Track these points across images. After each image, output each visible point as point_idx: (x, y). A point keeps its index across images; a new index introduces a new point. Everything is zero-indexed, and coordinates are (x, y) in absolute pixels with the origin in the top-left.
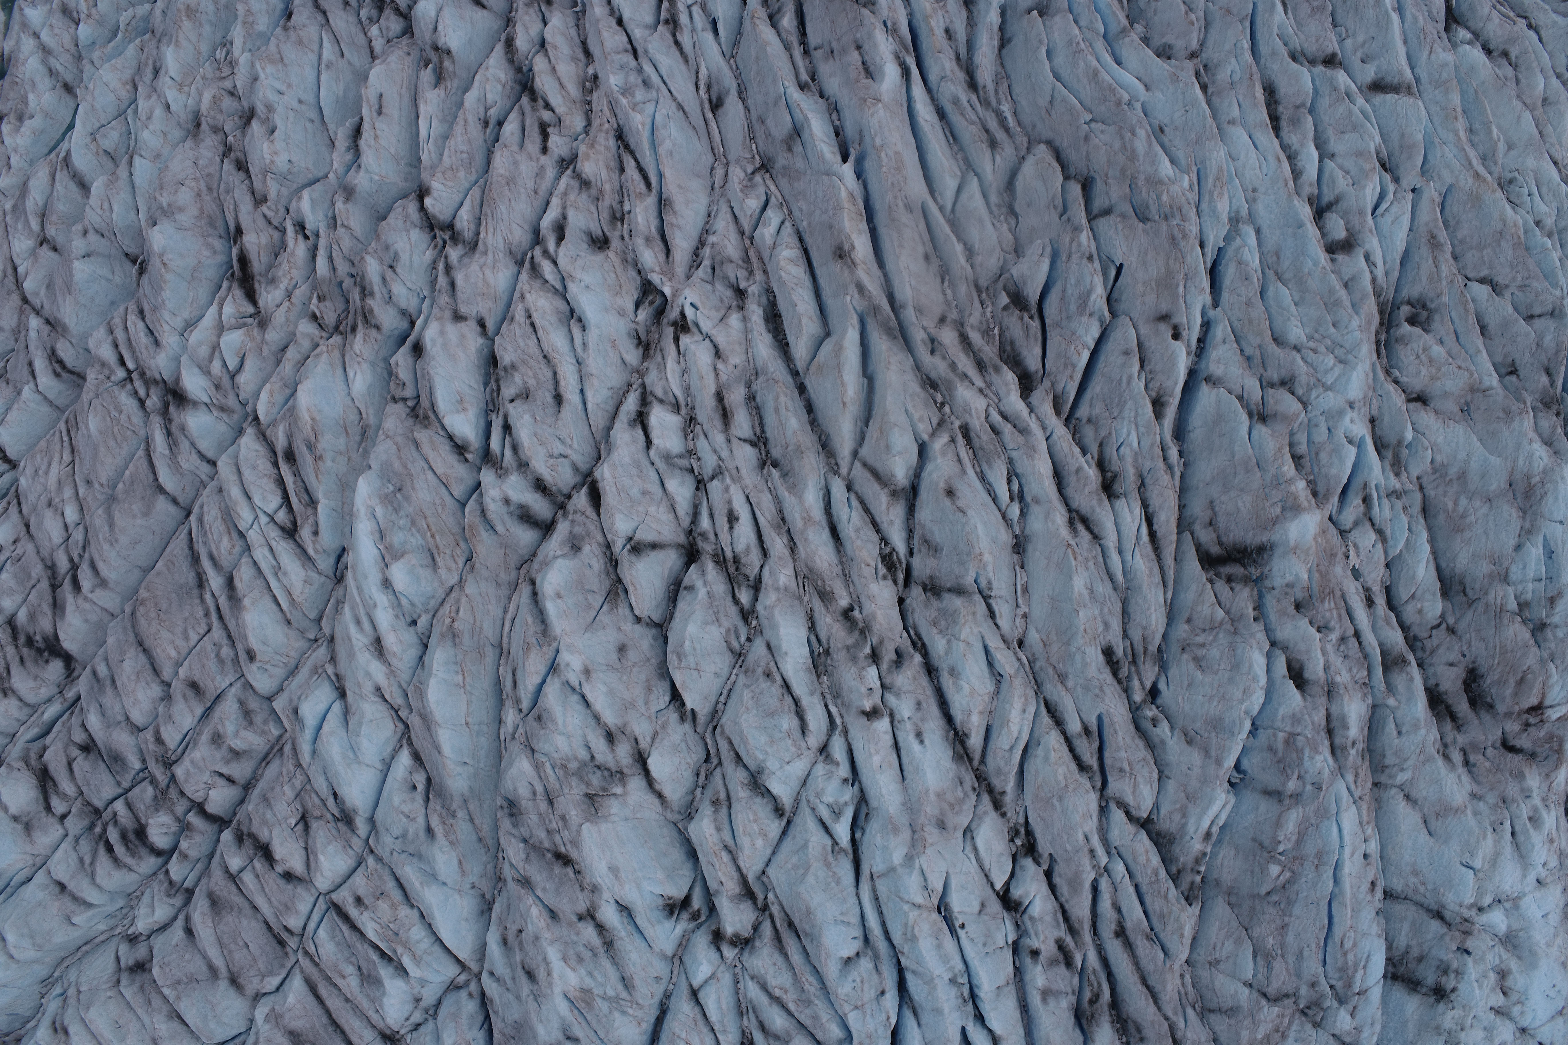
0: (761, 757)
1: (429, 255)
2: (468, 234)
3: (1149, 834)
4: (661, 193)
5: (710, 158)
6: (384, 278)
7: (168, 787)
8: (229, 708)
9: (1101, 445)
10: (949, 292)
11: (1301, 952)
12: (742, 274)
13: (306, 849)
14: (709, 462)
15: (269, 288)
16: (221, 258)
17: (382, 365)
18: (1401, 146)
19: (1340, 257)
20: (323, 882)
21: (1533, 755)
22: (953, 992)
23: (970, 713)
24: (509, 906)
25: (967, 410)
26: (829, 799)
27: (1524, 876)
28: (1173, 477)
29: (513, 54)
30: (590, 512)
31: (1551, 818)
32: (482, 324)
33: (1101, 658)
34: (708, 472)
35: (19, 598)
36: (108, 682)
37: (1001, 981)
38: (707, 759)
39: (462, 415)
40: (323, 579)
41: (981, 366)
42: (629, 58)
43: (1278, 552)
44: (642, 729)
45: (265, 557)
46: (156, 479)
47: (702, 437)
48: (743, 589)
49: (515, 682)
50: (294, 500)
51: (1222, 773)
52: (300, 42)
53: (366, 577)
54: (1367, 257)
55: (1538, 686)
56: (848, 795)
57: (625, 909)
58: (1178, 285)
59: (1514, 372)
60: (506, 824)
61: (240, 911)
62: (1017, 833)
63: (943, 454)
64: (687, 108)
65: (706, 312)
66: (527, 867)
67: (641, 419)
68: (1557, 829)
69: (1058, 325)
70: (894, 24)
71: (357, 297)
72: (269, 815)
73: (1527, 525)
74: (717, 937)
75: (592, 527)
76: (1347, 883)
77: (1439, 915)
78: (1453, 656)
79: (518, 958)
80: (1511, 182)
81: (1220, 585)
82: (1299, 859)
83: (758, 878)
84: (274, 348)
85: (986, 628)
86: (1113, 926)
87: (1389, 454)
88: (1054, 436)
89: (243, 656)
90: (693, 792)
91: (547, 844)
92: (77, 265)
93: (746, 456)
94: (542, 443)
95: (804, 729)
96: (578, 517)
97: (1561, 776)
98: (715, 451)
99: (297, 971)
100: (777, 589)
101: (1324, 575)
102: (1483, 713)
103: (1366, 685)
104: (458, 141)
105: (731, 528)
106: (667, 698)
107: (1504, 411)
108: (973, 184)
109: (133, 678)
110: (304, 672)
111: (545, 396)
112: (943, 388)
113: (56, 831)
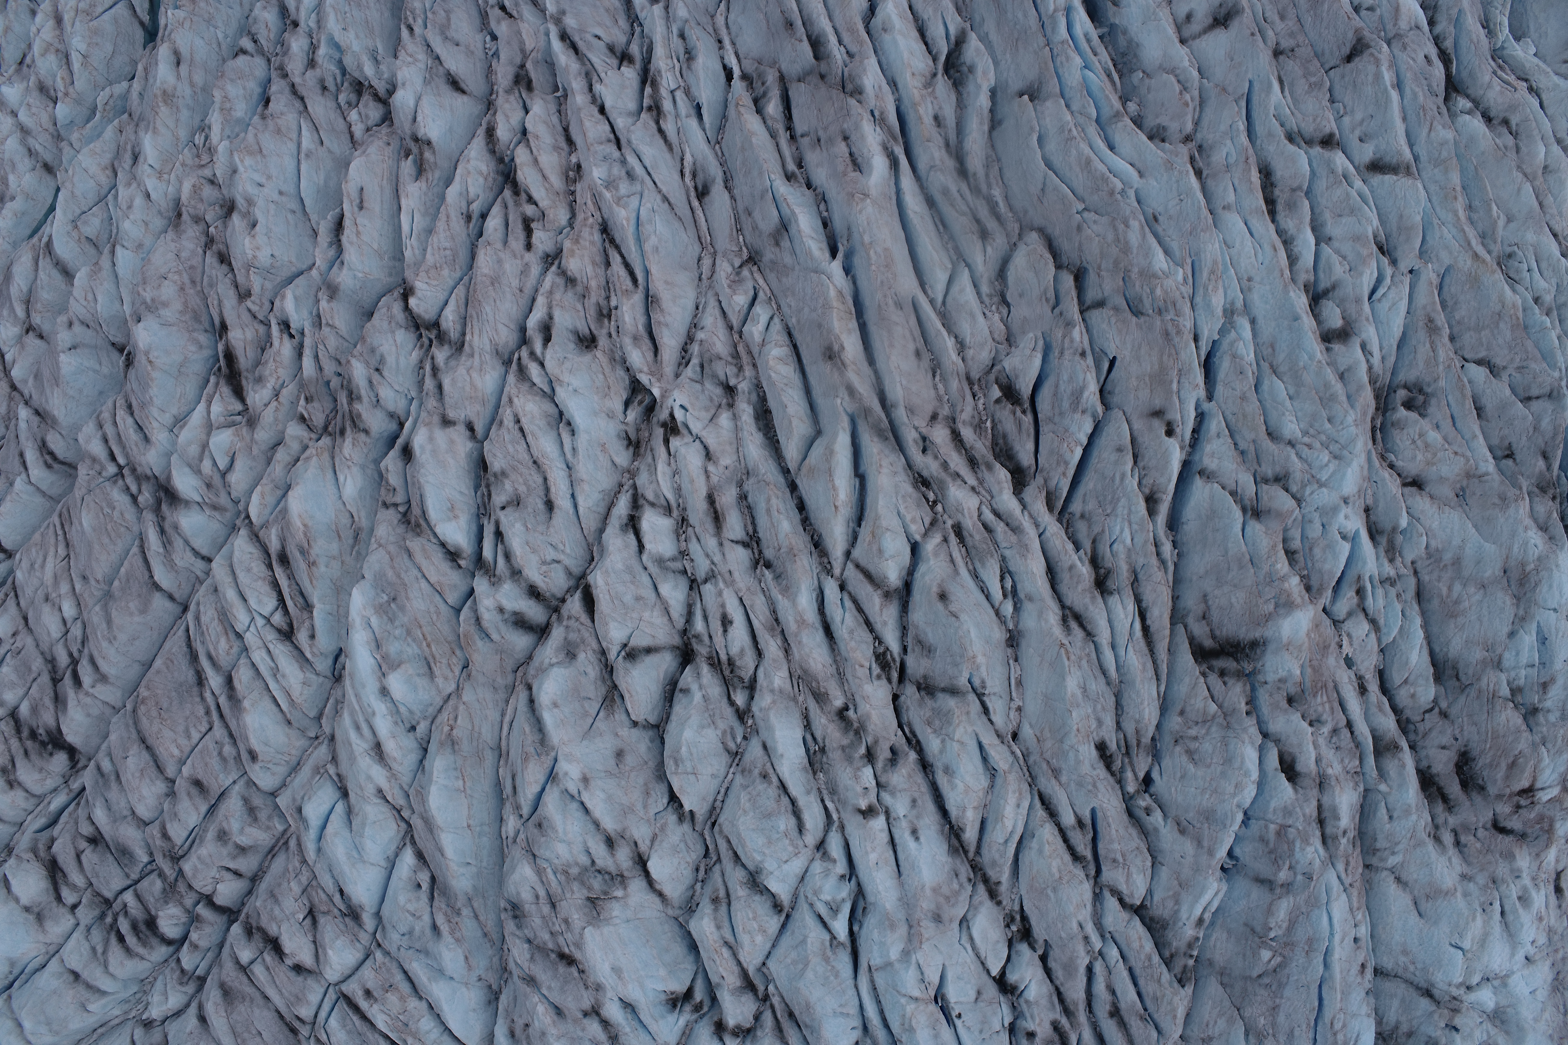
0: (758, 858)
1: (416, 355)
2: (454, 335)
3: (1142, 920)
4: (647, 290)
5: (697, 248)
6: (370, 382)
7: (176, 880)
8: (233, 805)
9: (1094, 542)
10: (940, 386)
11: (1292, 1031)
12: (731, 370)
13: (314, 942)
14: (702, 565)
15: (257, 388)
16: (207, 353)
17: (372, 466)
18: (1399, 228)
19: (1337, 347)
20: (332, 974)
21: (1523, 836)
23: (964, 809)
24: (515, 1000)
25: (959, 510)
26: (826, 897)
27: (1513, 955)
28: (1166, 572)
29: (494, 144)
30: (584, 618)
31: (1541, 898)
32: (470, 427)
33: (1094, 753)
34: (701, 574)
35: (21, 692)
36: (113, 778)
38: (706, 854)
39: (453, 523)
40: (321, 679)
41: (973, 463)
42: (612, 149)
43: (1271, 647)
44: (641, 832)
45: (263, 659)
46: (152, 577)
47: (694, 540)
48: (739, 691)
49: (514, 788)
50: (289, 603)
51: (1214, 862)
52: (279, 131)
53: (364, 686)
54: (1363, 347)
55: (1529, 770)
56: (845, 891)
57: (628, 1006)
58: (1171, 382)
59: (1510, 456)
60: (510, 926)
61: (252, 1000)
62: (1013, 919)
63: (936, 554)
64: (672, 200)
65: (696, 413)
66: (532, 967)
67: (633, 524)
68: (1547, 907)
69: (1050, 420)
70: (882, 113)
71: (345, 401)
72: (277, 911)
73: (1521, 612)
74: (720, 1028)
75: (587, 634)
76: (1337, 966)
77: (1428, 993)
78: (1446, 740)
80: (1510, 256)
81: (1213, 679)
82: (1289, 945)
83: (759, 970)
84: (263, 446)
85: (980, 725)
86: (1108, 1007)
87: (1383, 541)
88: (1048, 534)
89: (245, 756)
90: (693, 887)
91: (550, 945)
92: (63, 358)
93: (739, 557)
94: (534, 551)
95: (801, 828)
96: (572, 623)
97: (1551, 855)
98: (707, 556)
100: (772, 691)
101: (1316, 669)
102: (1474, 794)
103: (1359, 774)
104: (441, 238)
105: (725, 631)
106: (665, 801)
107: (1500, 497)
108: (964, 278)
109: (137, 774)
110: (306, 771)
111: (536, 502)
112: (935, 487)
113: (67, 921)
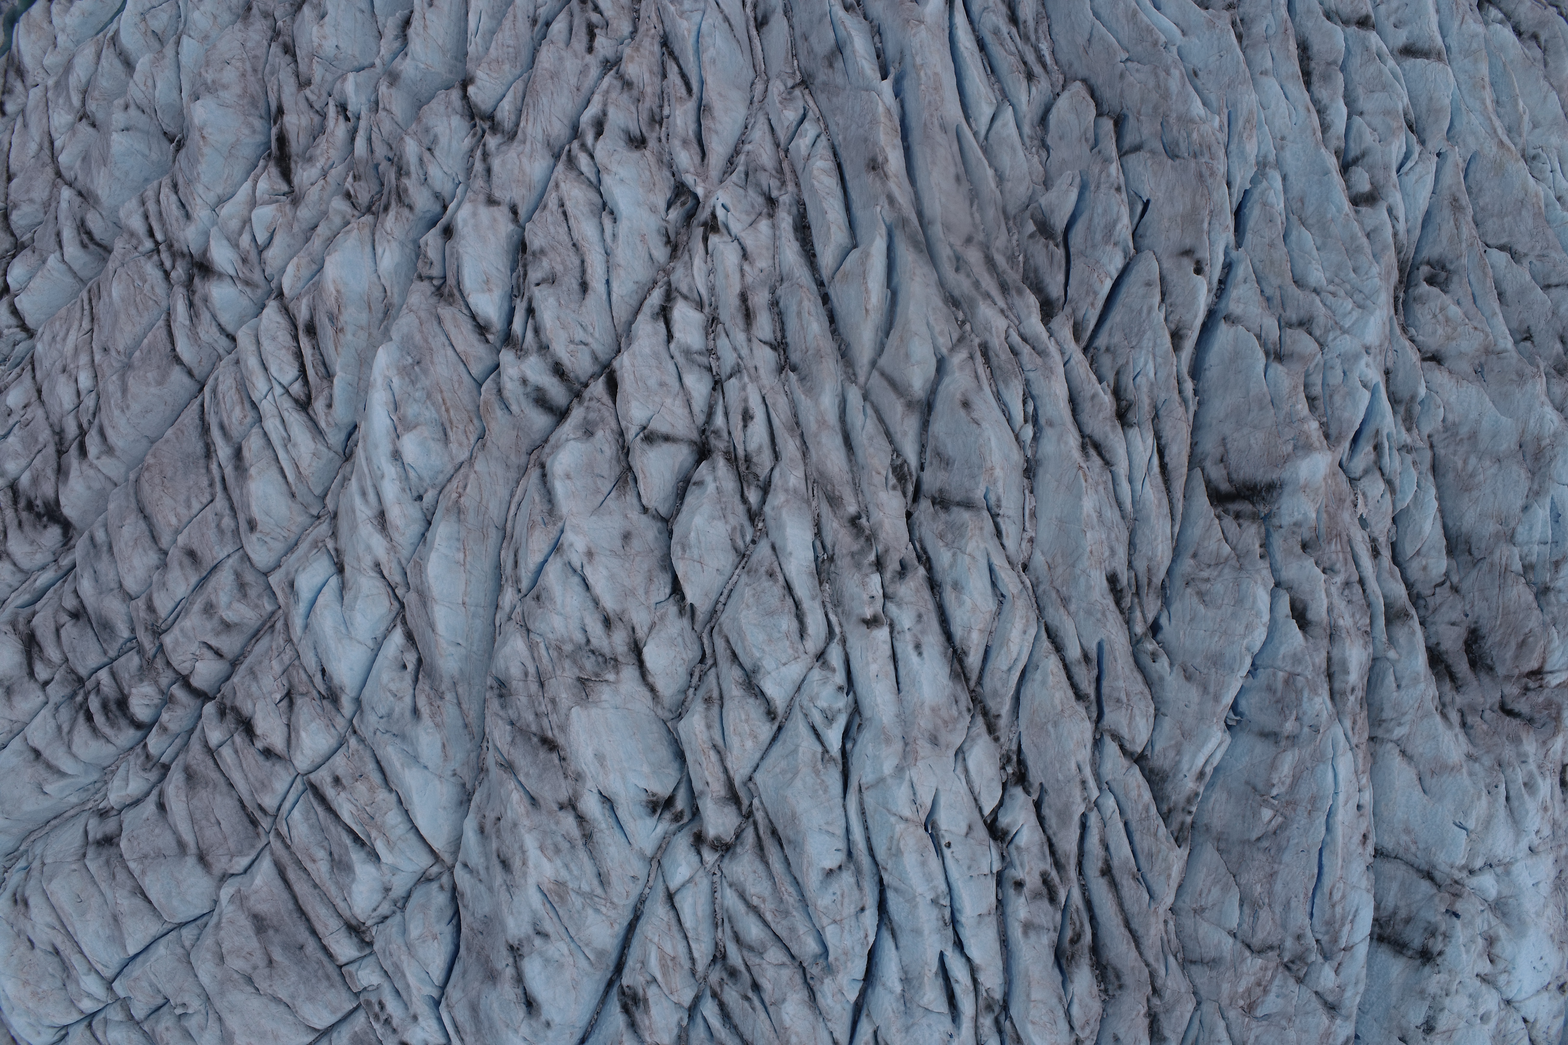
0: (757, 655)
1: (468, 142)
2: (508, 125)
3: (1142, 770)
4: (701, 98)
5: (752, 74)
6: (421, 160)
7: (155, 656)
8: (225, 579)
9: (1118, 373)
10: (977, 215)
11: (1289, 903)
12: (774, 183)
13: (288, 726)
14: (729, 359)
15: (306, 166)
16: (260, 138)
17: (411, 246)
18: (1428, 110)
19: (1363, 209)
20: (302, 762)
21: (1530, 721)
22: (934, 913)
23: (970, 630)
24: (489, 796)
25: (988, 328)
26: (822, 703)
27: (1517, 842)
28: (1187, 411)
30: (606, 399)
31: (1547, 786)
32: (514, 211)
33: (1105, 583)
34: (726, 369)
35: (23, 462)
36: (105, 548)
37: (984, 911)
38: (702, 660)
39: (487, 296)
40: (332, 454)
41: (1004, 288)
43: (1288, 490)
44: (640, 618)
45: (276, 427)
46: (174, 350)
47: (723, 335)
48: (753, 488)
49: (516, 562)
50: (310, 372)
51: (1218, 712)
53: (376, 450)
54: (1390, 211)
55: (1539, 650)
56: (842, 702)
57: (607, 800)
58: (1203, 221)
59: (1528, 338)
60: (494, 705)
61: (215, 786)
62: (1009, 760)
63: (961, 369)
64: (733, 22)
65: (737, 215)
66: (512, 751)
67: (664, 313)
68: (1552, 798)
71: (393, 176)
72: (254, 688)
73: (1536, 487)
74: (699, 840)
75: (607, 414)
76: (1340, 831)
78: (1456, 616)
79: (494, 846)
80: (1534, 156)
81: (1228, 521)
82: (1292, 804)
83: (745, 784)
84: (304, 225)
85: (992, 545)
86: (1100, 864)
87: (1402, 409)
88: (1072, 362)
89: (244, 527)
90: (685, 692)
91: (533, 728)
92: (115, 137)
93: (765, 357)
94: (564, 328)
95: (802, 633)
96: (593, 404)
97: (1558, 744)
98: (735, 349)
99: (267, 853)
100: (786, 491)
101: (1332, 517)
102: (1482, 675)
103: (1368, 634)
104: (506, 35)
105: (745, 426)
106: (668, 591)
107: (1517, 373)
108: (1008, 114)
109: (131, 543)
110: (304, 547)
111: (572, 282)
112: (965, 306)
113: (37, 698)
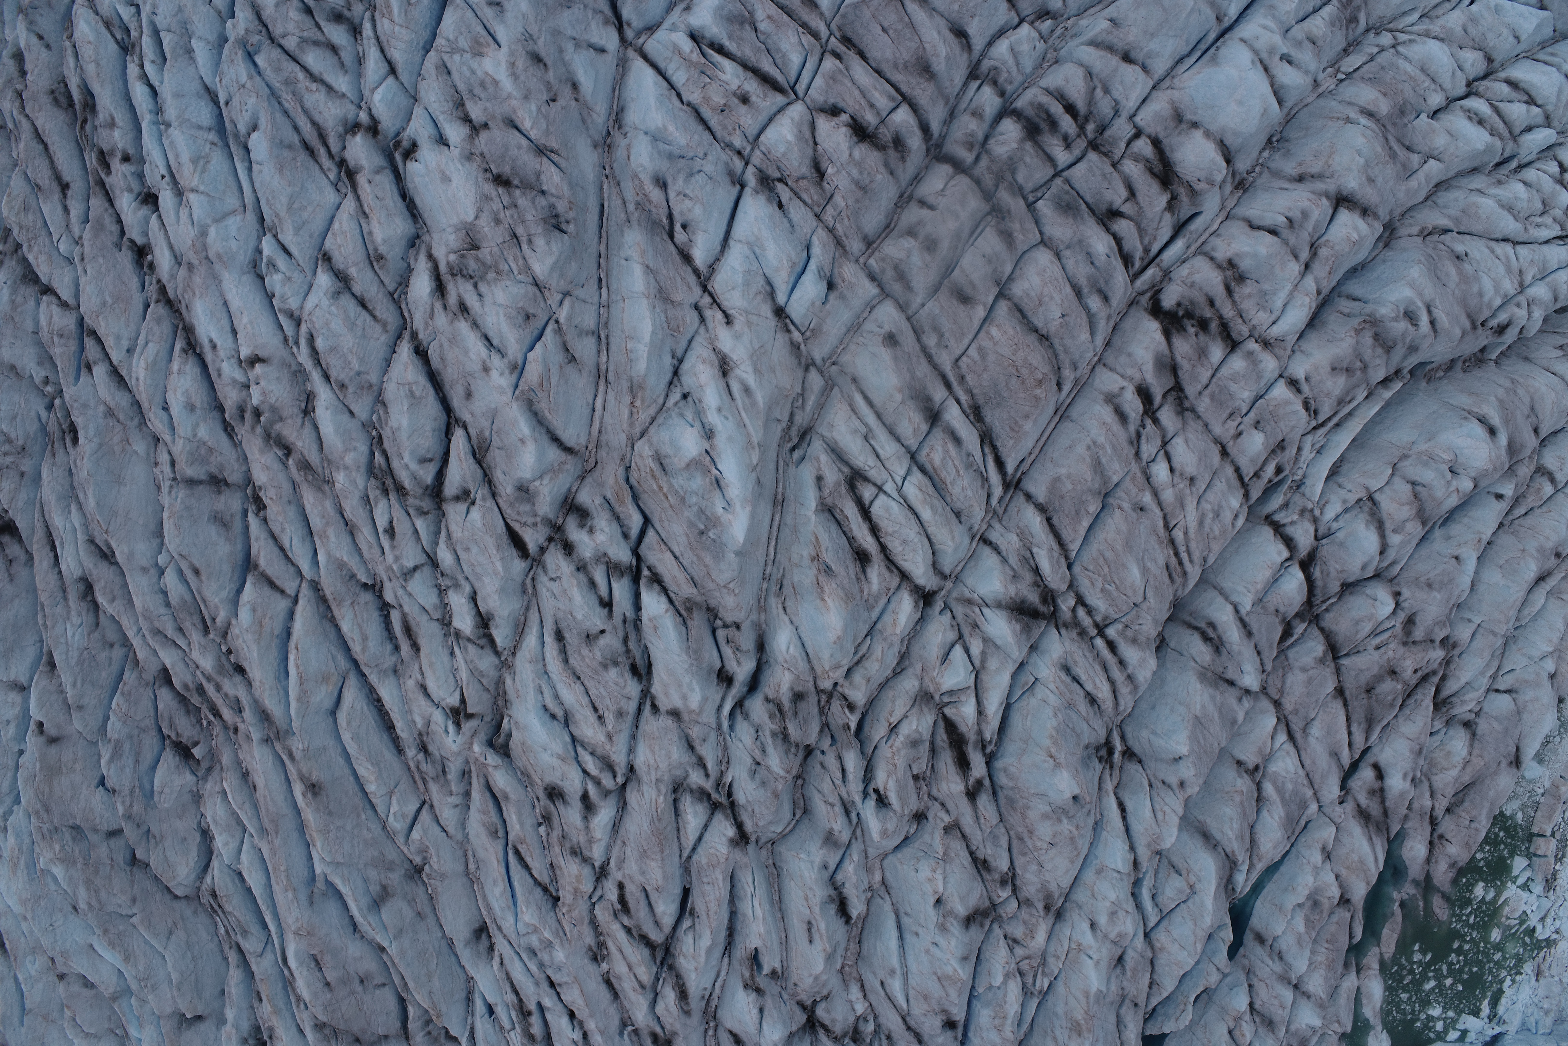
0: (336, 303)
1: (728, 779)
2: (688, 800)
3: (40, 281)
4: (505, 846)
6: (764, 752)
7: (997, 186)
8: (922, 281)
9: (97, 624)
12: (424, 767)
13: (816, 144)
20: (797, 112)
22: (168, 116)
25: (206, 649)
26: (279, 278)
29: (677, 983)
30: (517, 526)
32: (655, 709)
33: (79, 435)
35: (1224, 371)
36: (1085, 290)
41: (201, 690)
42: (556, 978)
44: (441, 319)
45: (882, 447)
46: (1048, 519)
47: (431, 611)
48: (380, 465)
50: (853, 511)
52: (926, 998)
53: (734, 438)
57: (443, 142)
60: (562, 207)
61: (896, 67)
62: (149, 268)
63: (220, 609)
65: (441, 728)
66: (538, 167)
67: (484, 621)
69: (143, 730)
70: (300, 1005)
72: (855, 172)
74: (374, 129)
75: (508, 511)
79: (551, 73)
84: (910, 671)
86: (71, 195)
89: (908, 339)
91: (518, 192)
92: (1187, 749)
95: (312, 341)
96: (530, 520)
98: (410, 595)
99: (828, 14)
100: (346, 468)
105: (391, 522)
106: (429, 354)
109: (1046, 299)
111: (572, 639)
112: (228, 667)
113: (1144, 118)
